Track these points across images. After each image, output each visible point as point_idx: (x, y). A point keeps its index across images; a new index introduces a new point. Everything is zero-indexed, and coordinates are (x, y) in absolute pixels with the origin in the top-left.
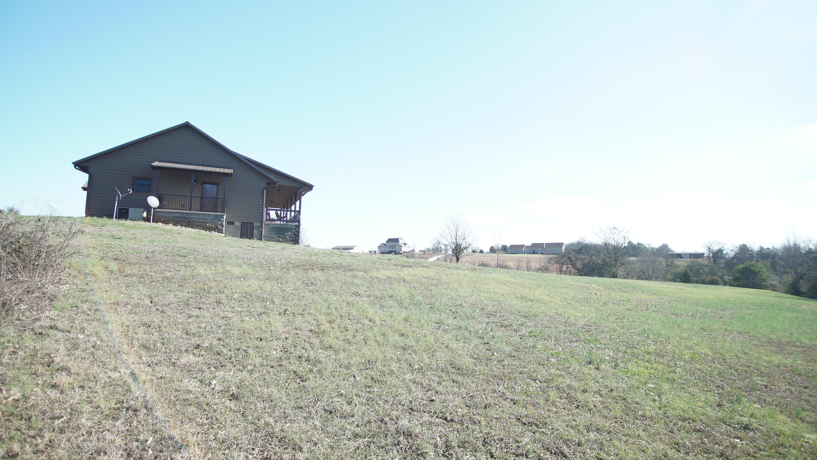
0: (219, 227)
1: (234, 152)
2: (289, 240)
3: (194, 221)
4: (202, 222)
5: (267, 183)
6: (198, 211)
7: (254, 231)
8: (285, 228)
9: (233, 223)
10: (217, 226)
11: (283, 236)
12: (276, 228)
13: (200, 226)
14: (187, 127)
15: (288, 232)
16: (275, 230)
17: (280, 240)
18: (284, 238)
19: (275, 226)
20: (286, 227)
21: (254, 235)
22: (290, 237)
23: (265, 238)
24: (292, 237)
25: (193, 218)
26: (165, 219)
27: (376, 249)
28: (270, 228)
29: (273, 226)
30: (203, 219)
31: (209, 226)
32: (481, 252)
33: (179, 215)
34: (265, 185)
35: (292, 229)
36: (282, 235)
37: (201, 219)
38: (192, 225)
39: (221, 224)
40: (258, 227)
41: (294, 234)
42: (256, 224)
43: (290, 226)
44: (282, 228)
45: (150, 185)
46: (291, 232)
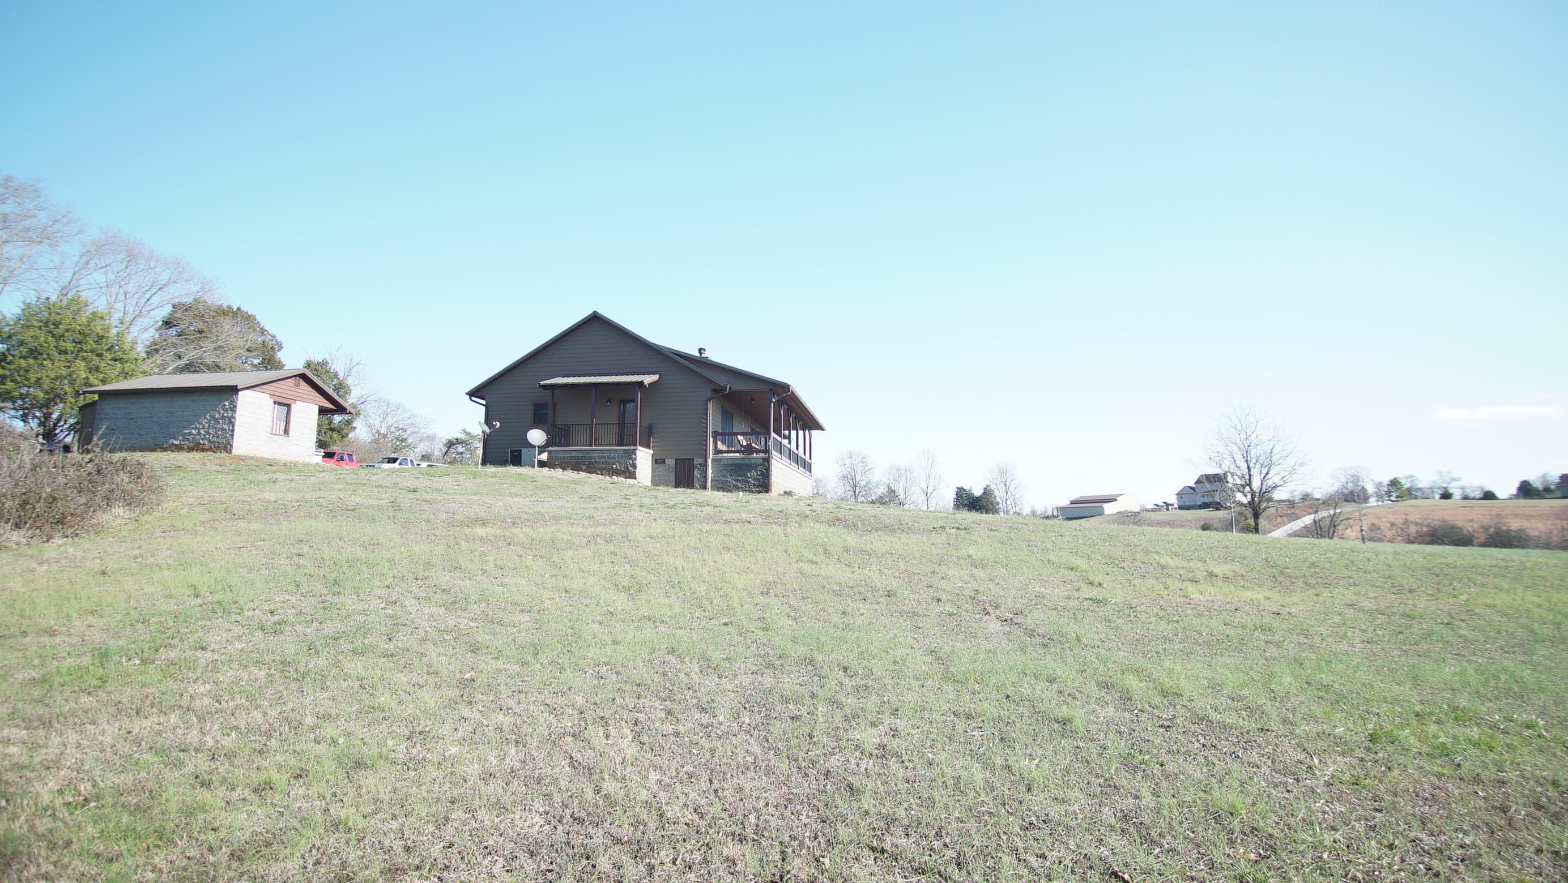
0: (631, 468)
1: (658, 346)
2: (754, 485)
3: (596, 462)
4: (607, 463)
5: (713, 391)
6: (613, 445)
7: (695, 473)
8: (747, 465)
9: (663, 461)
10: (627, 468)
11: (744, 478)
12: (732, 465)
13: (604, 469)
14: (595, 319)
15: (751, 472)
16: (730, 468)
17: (739, 485)
18: (745, 482)
19: (730, 462)
20: (747, 462)
21: (695, 480)
22: (754, 481)
23: (715, 483)
24: (759, 480)
25: (596, 458)
27: (1173, 500)
28: (723, 466)
29: (726, 463)
30: (609, 458)
31: (616, 468)
32: (1489, 496)
33: (573, 454)
34: (710, 394)
35: (756, 465)
36: (742, 476)
37: (605, 457)
38: (594, 467)
40: (700, 464)
41: (762, 474)
42: (697, 461)
43: (753, 461)
44: (742, 465)
46: (756, 471)
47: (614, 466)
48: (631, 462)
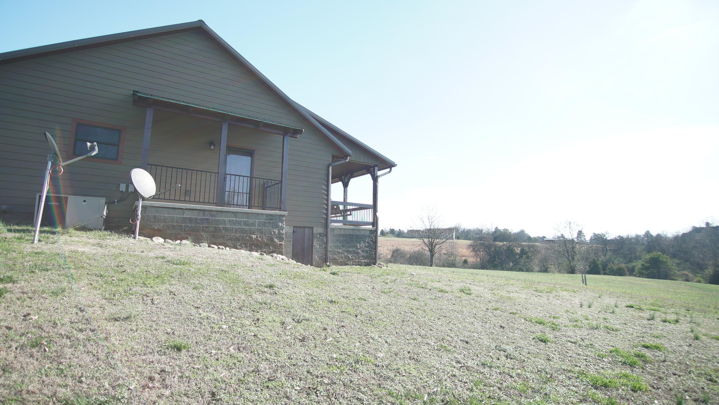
0: (276, 240)
2: (363, 256)
3: (226, 229)
4: (242, 231)
5: (333, 157)
7: (315, 243)
8: (357, 236)
10: (272, 240)
11: (354, 249)
12: (343, 236)
13: (238, 239)
15: (360, 243)
16: (342, 239)
17: (350, 256)
18: (355, 253)
19: (342, 232)
20: (357, 233)
21: (314, 251)
22: (363, 251)
24: (367, 251)
25: (225, 222)
26: (162, 224)
28: (336, 236)
29: (338, 233)
30: (246, 224)
31: (256, 239)
33: (187, 215)
34: (330, 160)
35: (365, 237)
36: (352, 247)
37: (239, 223)
38: (223, 237)
39: (279, 233)
40: (320, 234)
41: (369, 246)
42: (318, 230)
43: (362, 233)
44: (352, 236)
45: (118, 146)
46: (365, 242)
47: (254, 236)
48: (277, 231)
